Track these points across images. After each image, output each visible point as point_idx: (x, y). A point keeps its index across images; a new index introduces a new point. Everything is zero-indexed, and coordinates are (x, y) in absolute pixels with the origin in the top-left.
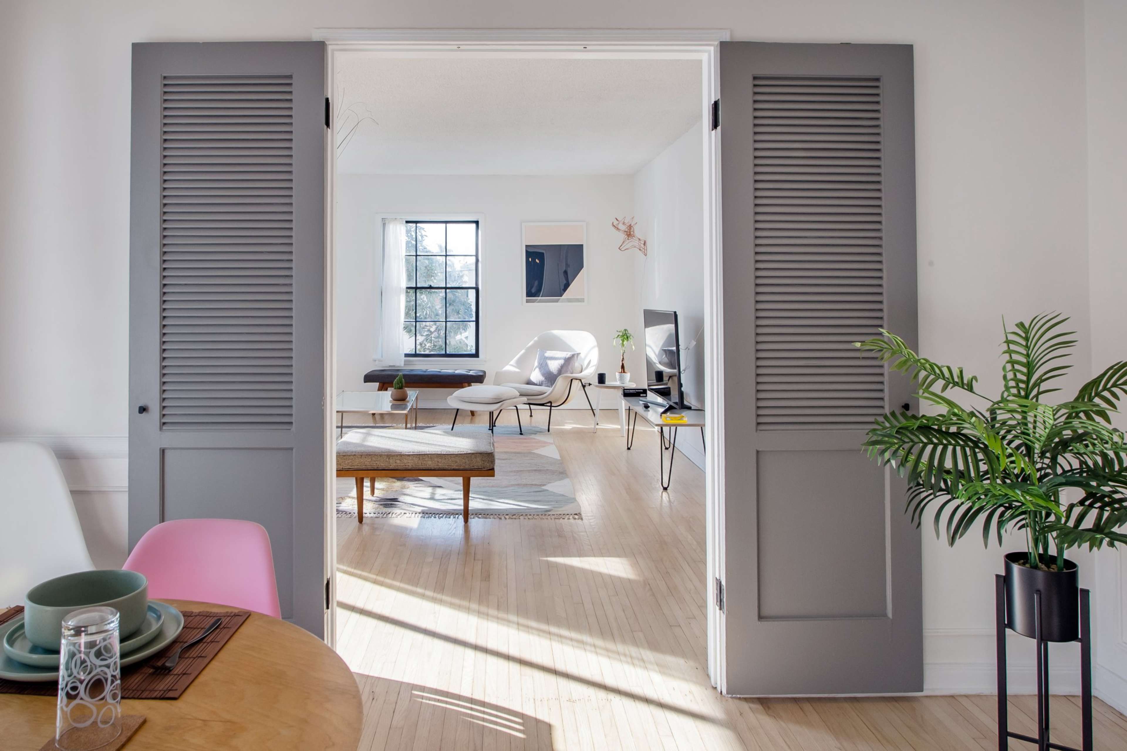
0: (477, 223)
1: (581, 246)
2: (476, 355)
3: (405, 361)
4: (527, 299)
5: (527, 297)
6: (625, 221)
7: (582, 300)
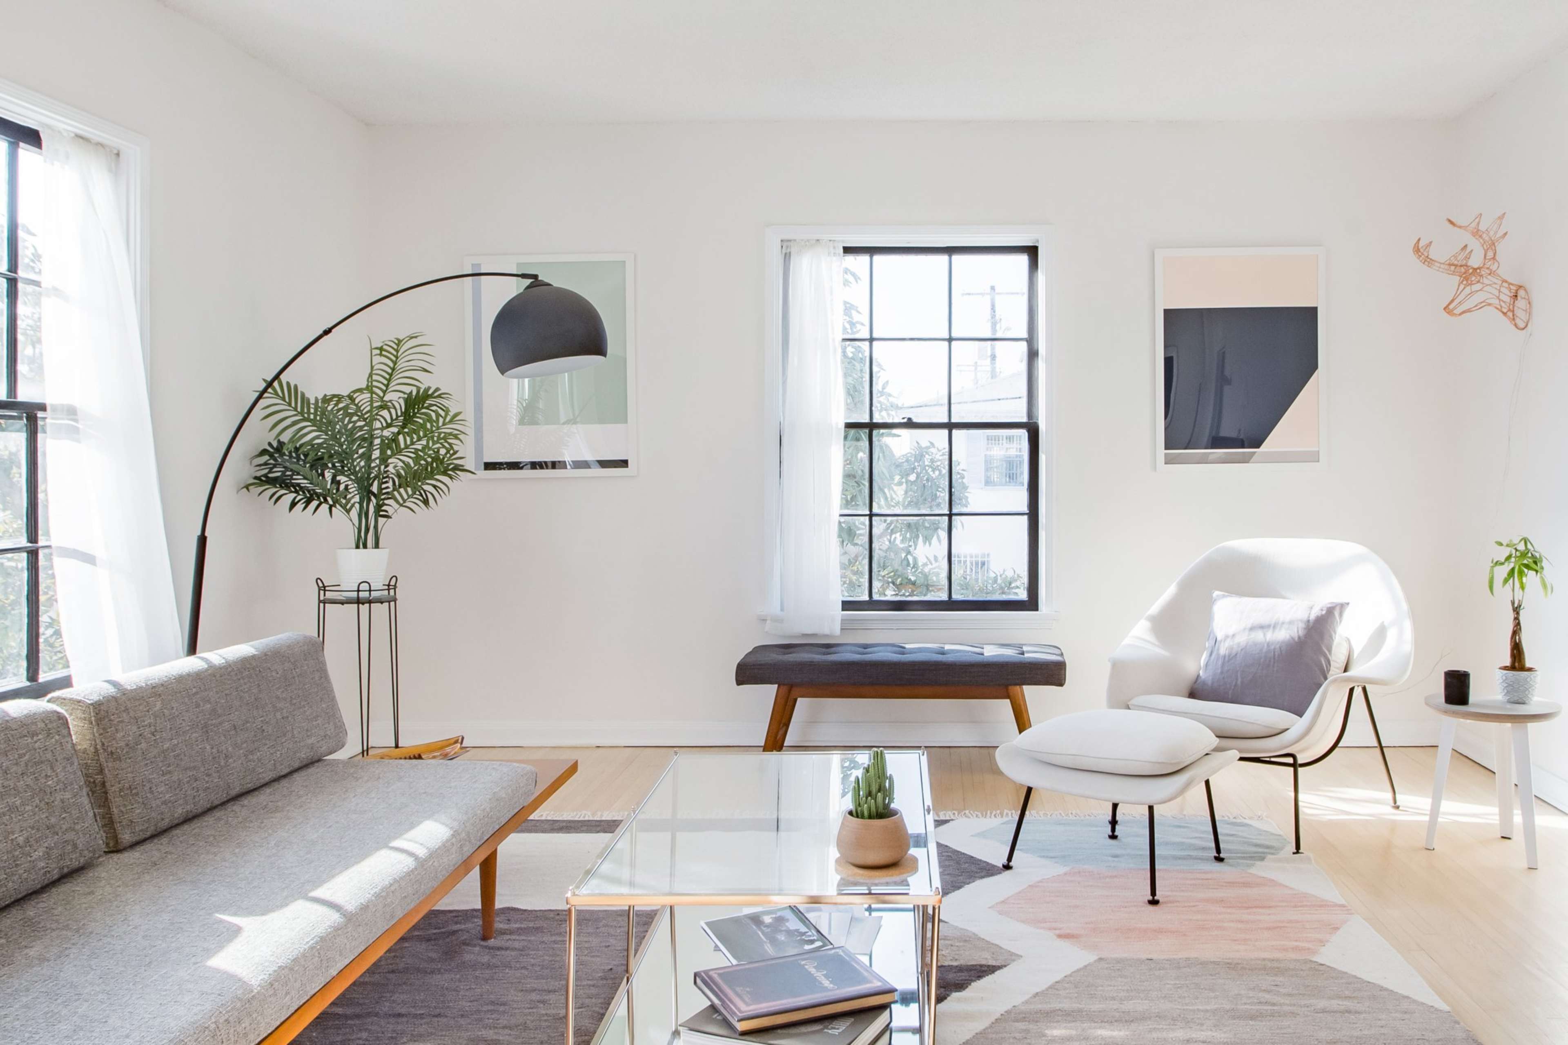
0: (1032, 252)
1: (1312, 312)
2: (1031, 604)
3: (843, 621)
4: (1166, 454)
5: (1166, 448)
6: (1480, 228)
7: (1313, 457)
